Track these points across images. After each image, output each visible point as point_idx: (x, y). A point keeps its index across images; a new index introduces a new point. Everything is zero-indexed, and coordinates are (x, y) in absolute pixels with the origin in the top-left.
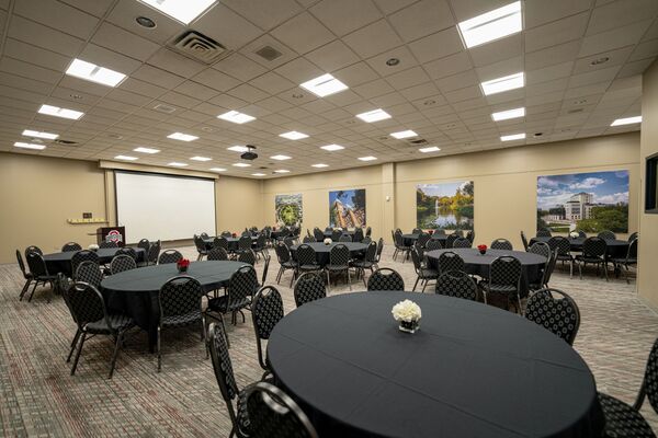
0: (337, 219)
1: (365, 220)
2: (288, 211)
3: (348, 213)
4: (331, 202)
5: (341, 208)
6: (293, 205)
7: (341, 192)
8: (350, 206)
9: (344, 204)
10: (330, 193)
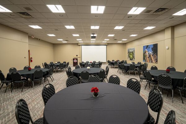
0: (146, 59)
1: (157, 59)
2: (131, 55)
3: (150, 56)
4: (144, 51)
5: (147, 53)
6: (132, 52)
7: (147, 46)
8: (151, 52)
9: (148, 52)
10: (144, 46)
